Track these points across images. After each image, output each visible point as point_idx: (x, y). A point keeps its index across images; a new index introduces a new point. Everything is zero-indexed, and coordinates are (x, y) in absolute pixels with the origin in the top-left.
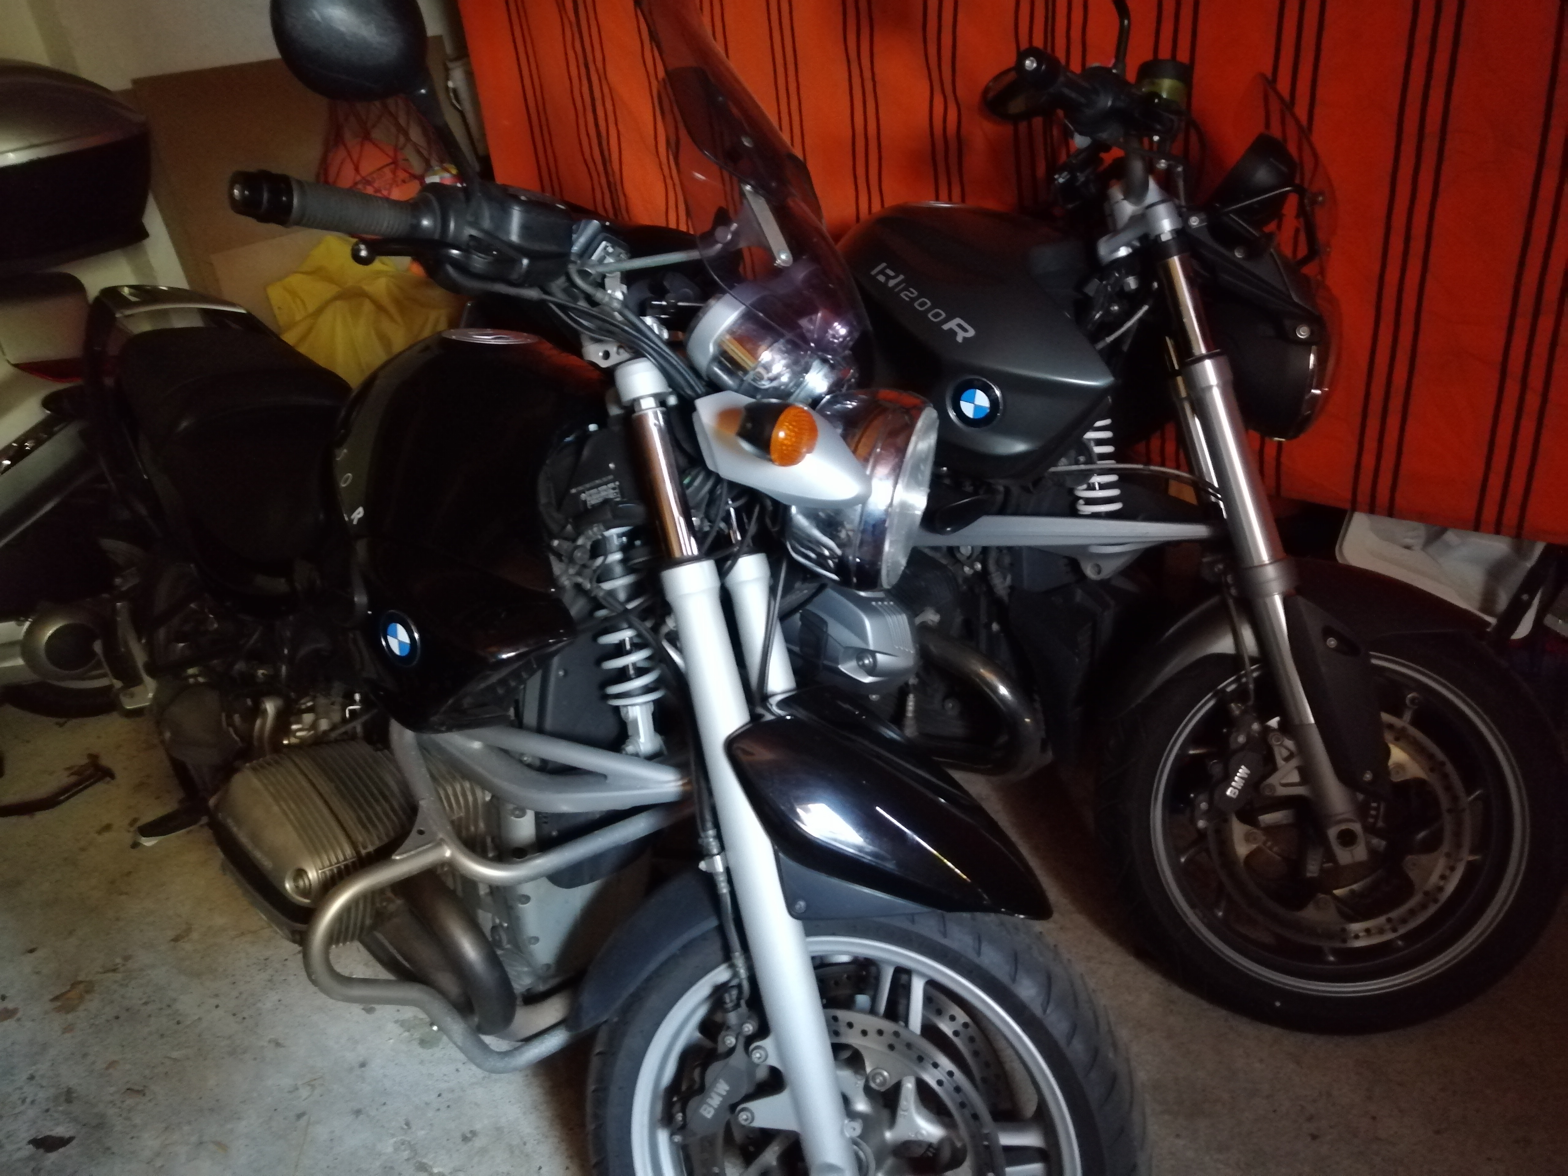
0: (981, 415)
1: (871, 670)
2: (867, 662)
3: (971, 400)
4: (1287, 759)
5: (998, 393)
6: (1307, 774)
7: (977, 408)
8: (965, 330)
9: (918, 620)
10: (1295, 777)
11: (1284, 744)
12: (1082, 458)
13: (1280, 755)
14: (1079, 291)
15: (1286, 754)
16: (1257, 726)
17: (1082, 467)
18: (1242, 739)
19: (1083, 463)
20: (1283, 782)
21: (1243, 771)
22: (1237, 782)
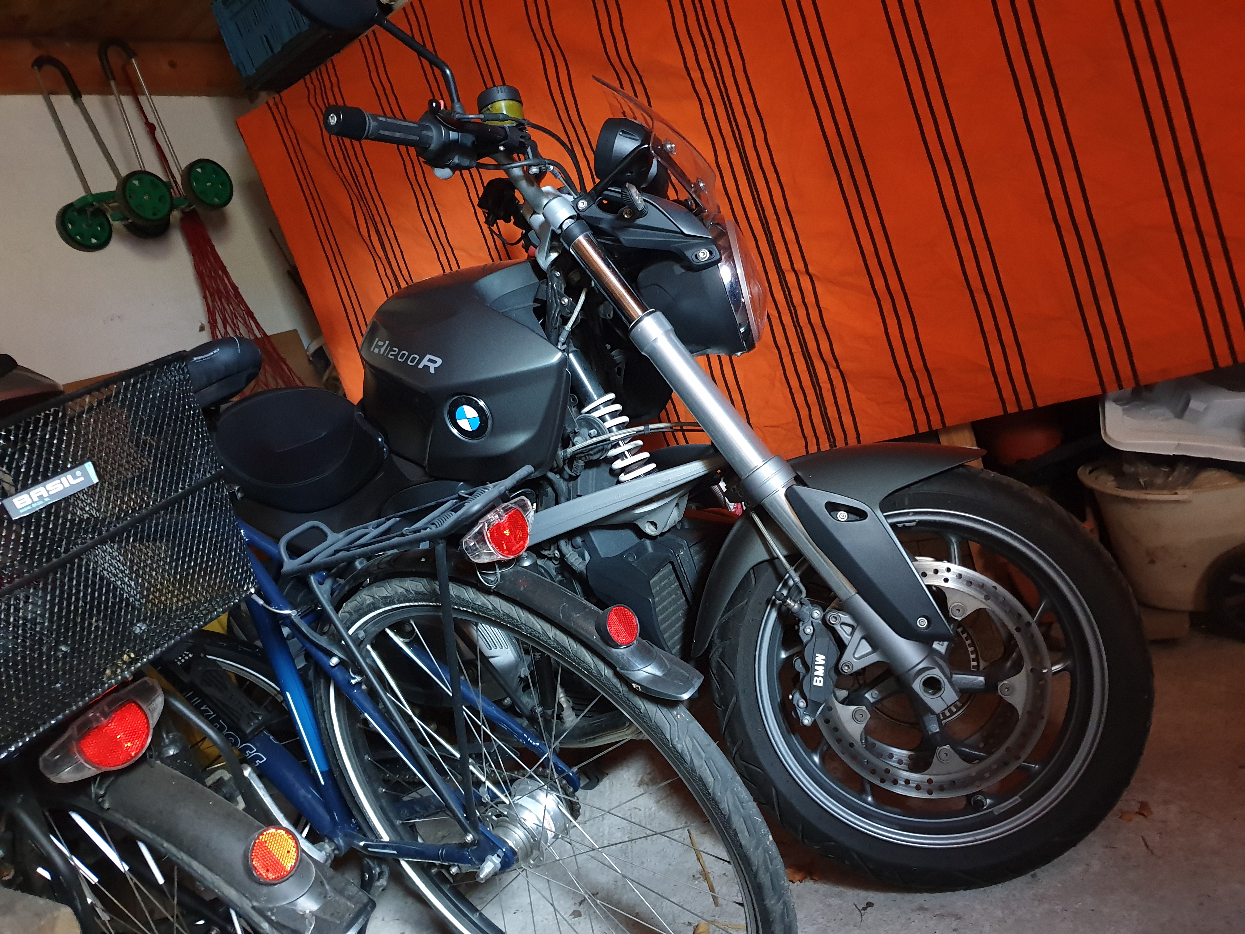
0: (476, 426)
3: (464, 416)
5: (480, 402)
6: (873, 641)
7: (471, 421)
8: (435, 362)
10: (865, 648)
11: (843, 620)
12: (593, 432)
13: (844, 632)
14: (536, 300)
15: (849, 630)
16: (817, 614)
17: (595, 440)
18: (809, 630)
19: (595, 436)
20: (857, 655)
21: (820, 659)
22: (820, 671)
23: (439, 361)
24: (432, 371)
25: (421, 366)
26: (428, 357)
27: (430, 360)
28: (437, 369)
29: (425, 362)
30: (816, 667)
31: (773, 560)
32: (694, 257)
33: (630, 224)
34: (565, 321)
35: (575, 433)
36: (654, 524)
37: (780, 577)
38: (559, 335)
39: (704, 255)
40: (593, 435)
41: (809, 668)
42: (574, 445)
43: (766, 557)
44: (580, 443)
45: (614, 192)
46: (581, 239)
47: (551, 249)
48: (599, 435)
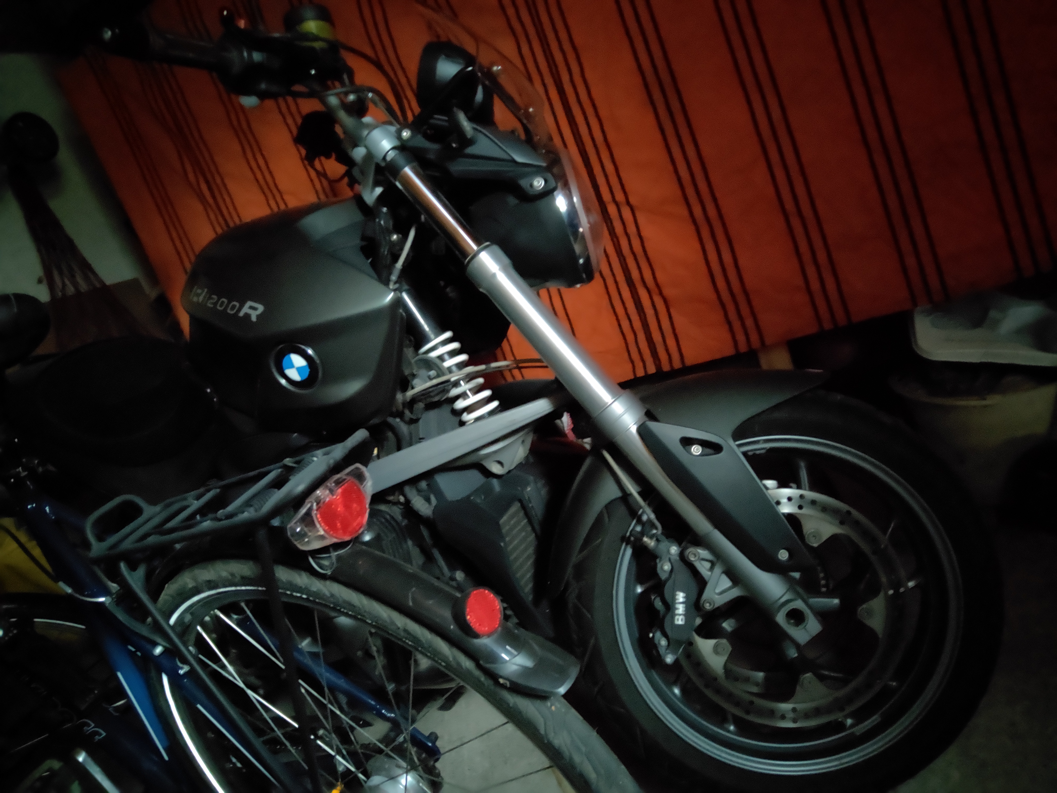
0: (305, 375)
3: (292, 365)
4: (712, 569)
5: (308, 349)
6: (734, 575)
7: (299, 370)
8: (257, 309)
10: (726, 582)
11: (702, 556)
12: (433, 373)
13: (703, 568)
14: (363, 238)
15: (708, 565)
16: (674, 550)
17: (435, 382)
18: (667, 567)
19: (435, 378)
20: (718, 591)
21: (681, 597)
22: (681, 609)
23: (261, 308)
24: (254, 319)
25: (241, 314)
26: (249, 303)
27: (251, 308)
28: (258, 317)
29: (245, 309)
30: (677, 606)
31: (625, 497)
32: (528, 186)
33: (459, 153)
34: (396, 258)
35: (414, 376)
36: (500, 463)
37: (633, 513)
38: (390, 274)
39: (539, 183)
40: (432, 377)
41: (669, 607)
42: (413, 388)
43: (618, 494)
44: (419, 386)
45: (440, 119)
46: (408, 171)
47: (377, 184)
48: (438, 376)
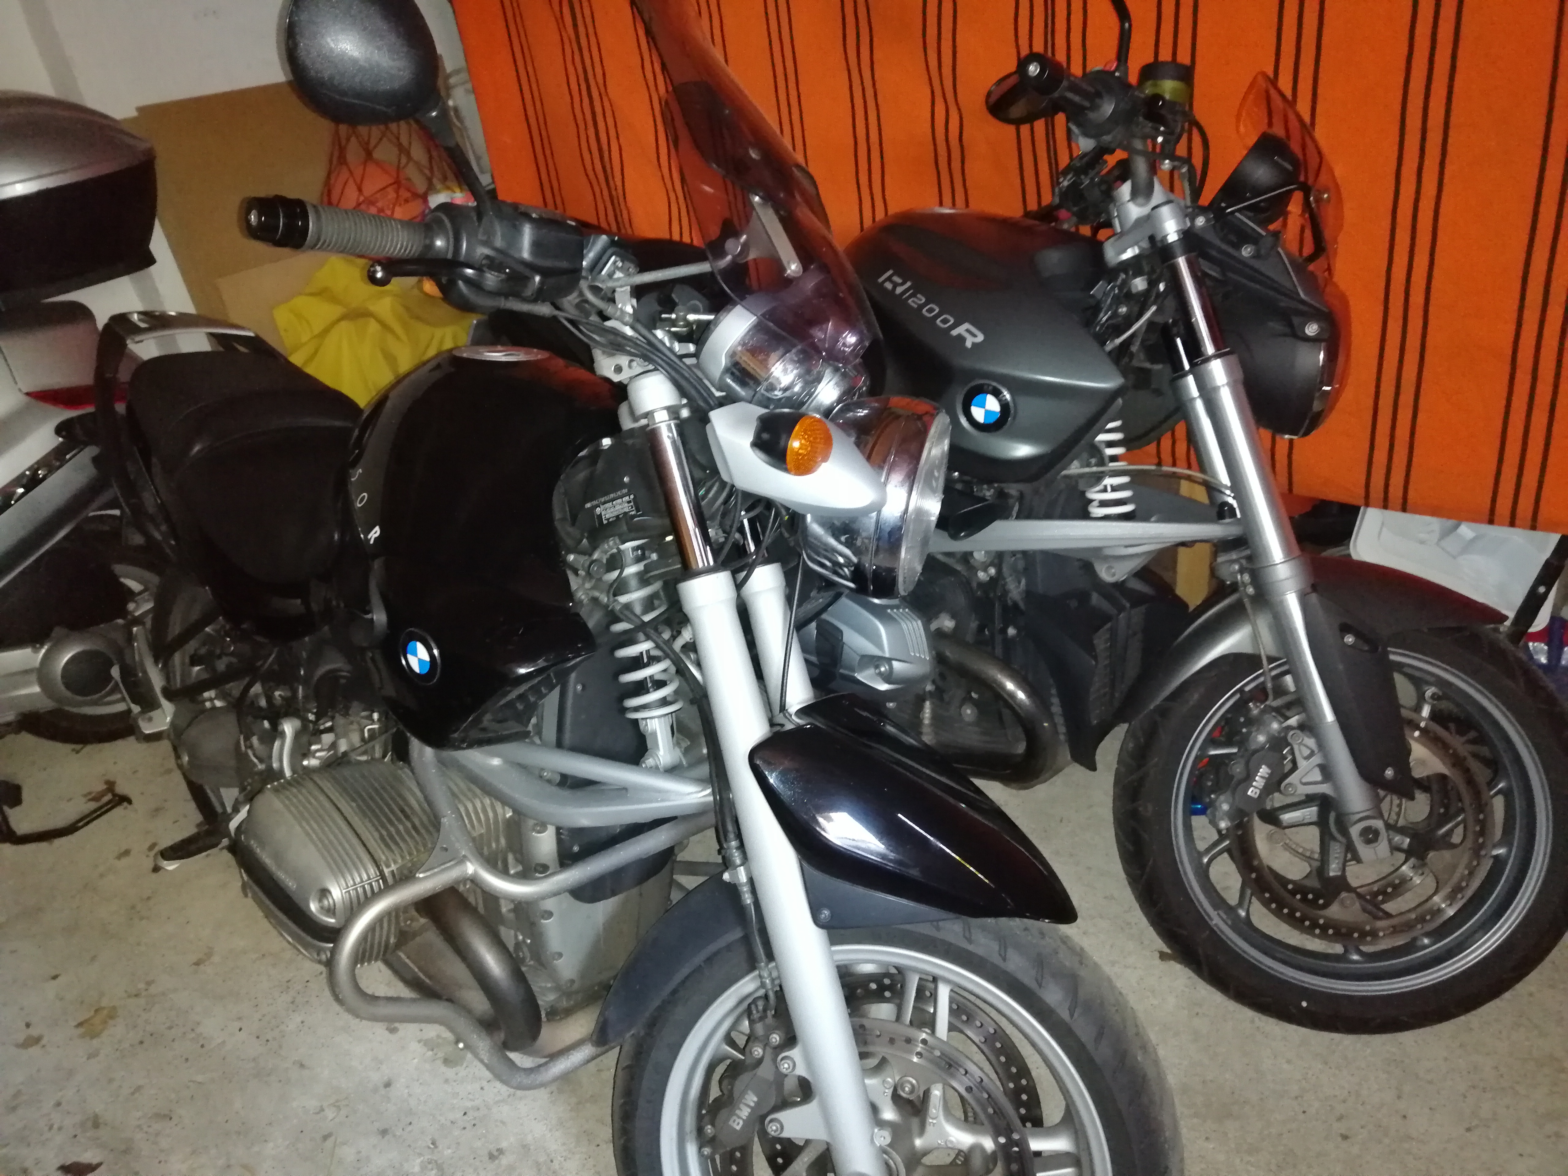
0: (991, 420)
1: (887, 678)
2: (883, 669)
3: (982, 405)
4: (1307, 758)
5: (1008, 396)
6: (1327, 772)
7: (988, 413)
8: (975, 336)
9: (934, 626)
10: (1317, 776)
11: (1305, 743)
13: (1301, 754)
15: (1307, 753)
16: (1276, 725)
18: (1262, 739)
20: (1304, 780)
21: (1264, 771)
22: (1259, 782)
23: (980, 338)
24: (969, 344)
25: (954, 333)
26: (966, 326)
27: (968, 331)
28: (974, 344)
29: (961, 330)
30: (1257, 778)
32: (1301, 324)
34: (1116, 333)
36: (1110, 570)
41: (1247, 776)
